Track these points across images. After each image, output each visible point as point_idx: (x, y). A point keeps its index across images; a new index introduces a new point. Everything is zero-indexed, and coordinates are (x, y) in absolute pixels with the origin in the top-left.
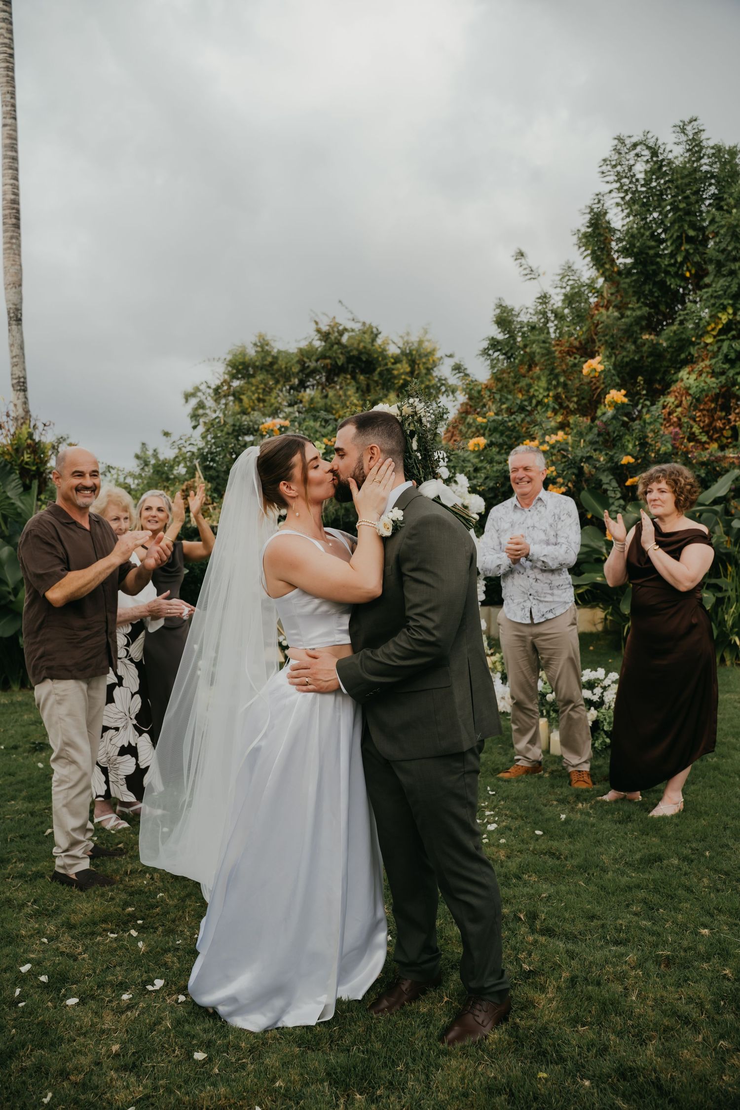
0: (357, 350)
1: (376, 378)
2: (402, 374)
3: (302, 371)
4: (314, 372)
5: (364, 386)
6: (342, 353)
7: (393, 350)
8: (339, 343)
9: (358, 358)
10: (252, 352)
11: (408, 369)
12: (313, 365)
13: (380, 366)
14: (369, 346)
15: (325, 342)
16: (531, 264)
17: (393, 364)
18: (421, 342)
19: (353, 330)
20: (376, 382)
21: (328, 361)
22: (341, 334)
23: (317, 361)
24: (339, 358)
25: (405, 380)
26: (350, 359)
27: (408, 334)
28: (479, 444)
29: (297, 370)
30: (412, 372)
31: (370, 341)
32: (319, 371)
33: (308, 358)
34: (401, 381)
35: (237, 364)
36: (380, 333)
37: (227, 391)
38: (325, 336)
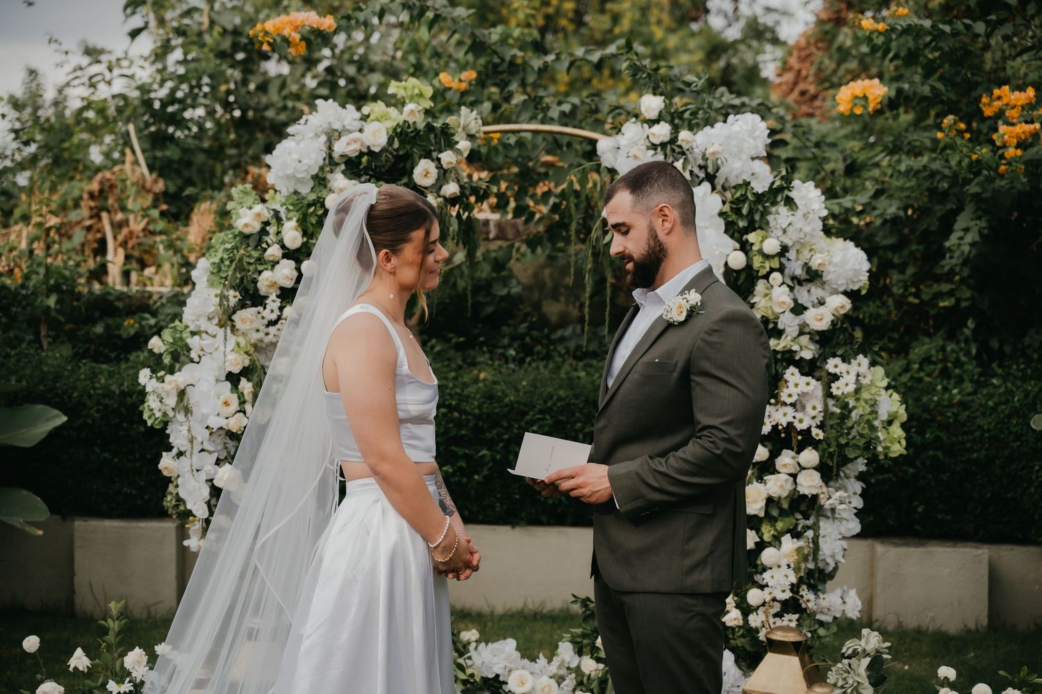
28: (865, 98)
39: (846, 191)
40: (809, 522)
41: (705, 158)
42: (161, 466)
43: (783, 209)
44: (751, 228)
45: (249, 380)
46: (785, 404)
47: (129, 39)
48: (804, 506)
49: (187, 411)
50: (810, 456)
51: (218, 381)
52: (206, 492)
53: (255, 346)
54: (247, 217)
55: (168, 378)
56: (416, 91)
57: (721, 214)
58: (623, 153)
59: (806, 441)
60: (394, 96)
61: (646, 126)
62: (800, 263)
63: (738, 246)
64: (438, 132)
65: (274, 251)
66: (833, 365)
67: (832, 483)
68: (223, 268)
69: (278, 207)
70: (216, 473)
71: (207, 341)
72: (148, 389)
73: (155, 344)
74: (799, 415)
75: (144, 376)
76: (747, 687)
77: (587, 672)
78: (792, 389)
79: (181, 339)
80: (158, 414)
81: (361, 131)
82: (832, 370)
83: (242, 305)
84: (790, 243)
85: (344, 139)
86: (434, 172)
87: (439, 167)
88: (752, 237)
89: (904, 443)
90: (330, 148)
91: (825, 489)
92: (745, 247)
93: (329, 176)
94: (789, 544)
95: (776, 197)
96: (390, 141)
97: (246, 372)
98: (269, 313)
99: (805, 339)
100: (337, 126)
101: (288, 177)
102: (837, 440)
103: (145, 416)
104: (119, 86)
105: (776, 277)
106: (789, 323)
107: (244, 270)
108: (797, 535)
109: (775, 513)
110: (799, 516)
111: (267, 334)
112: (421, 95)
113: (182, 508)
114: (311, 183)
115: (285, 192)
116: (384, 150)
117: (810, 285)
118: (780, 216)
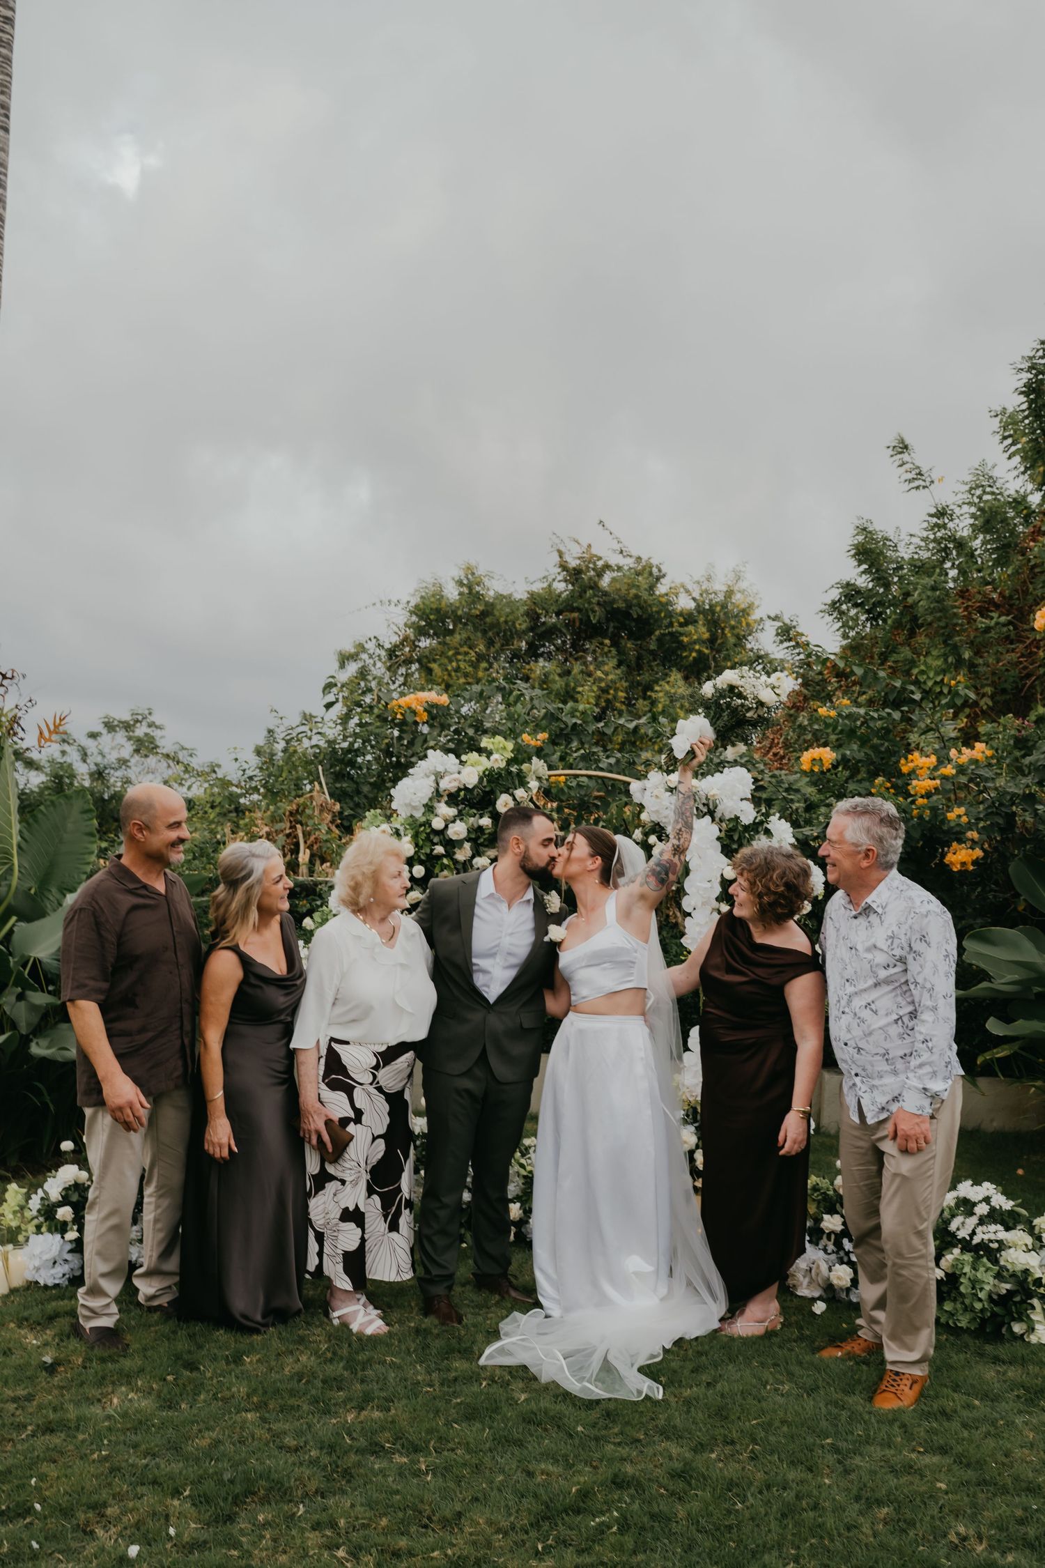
0: (626, 601)
1: (653, 646)
2: (695, 643)
3: (532, 629)
4: (549, 633)
5: (631, 658)
6: (599, 604)
7: (684, 603)
8: (594, 586)
9: (627, 614)
10: (452, 593)
11: (707, 636)
12: (551, 620)
13: (660, 627)
14: (645, 595)
15: (573, 585)
16: (917, 463)
17: (681, 625)
18: (728, 593)
19: (619, 568)
20: (652, 652)
21: (576, 615)
22: (600, 574)
23: (558, 614)
24: (594, 611)
25: (699, 652)
26: (611, 614)
27: (709, 579)
28: (821, 759)
29: (524, 626)
30: (712, 641)
31: (646, 586)
32: (561, 631)
33: (543, 609)
34: (694, 654)
35: (428, 611)
36: (664, 576)
37: (408, 655)
38: (574, 575)
39: (809, 822)
41: (707, 798)
47: (325, 708)
56: (502, 746)
57: (719, 839)
58: (647, 793)
60: (484, 748)
64: (514, 775)
69: (398, 826)
73: (309, 923)
81: (459, 773)
85: (447, 779)
87: (515, 799)
90: (438, 785)
93: (436, 805)
95: (758, 828)
96: (481, 779)
100: (442, 769)
101: (407, 805)
104: (316, 740)
112: (504, 748)
114: (423, 810)
115: (404, 816)
116: (475, 787)
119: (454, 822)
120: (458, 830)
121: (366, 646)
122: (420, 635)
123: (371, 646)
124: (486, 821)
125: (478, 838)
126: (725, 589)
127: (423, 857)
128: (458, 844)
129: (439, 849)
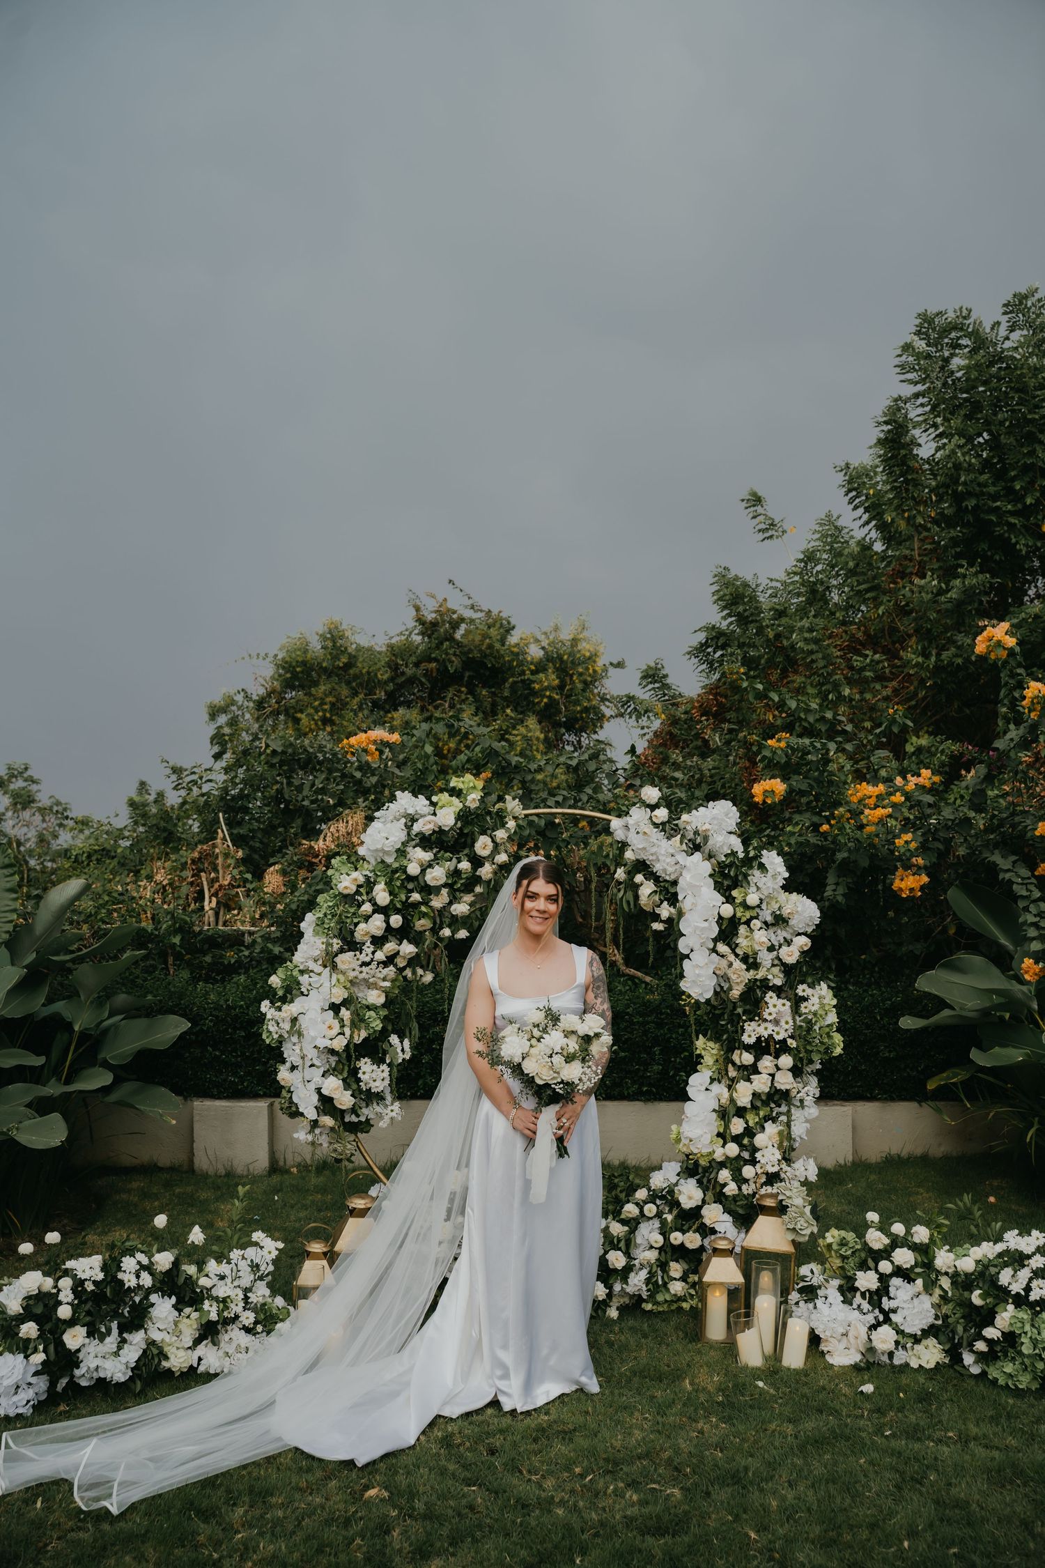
0: (480, 651)
1: (506, 694)
2: (546, 689)
3: (392, 679)
4: (408, 683)
5: (487, 705)
6: (455, 655)
7: (535, 652)
8: (450, 638)
9: (480, 663)
10: (317, 647)
11: (557, 682)
12: (409, 671)
13: (513, 676)
14: (497, 646)
15: (429, 637)
16: (770, 514)
17: (533, 673)
18: (575, 641)
19: (472, 621)
20: (505, 699)
21: (434, 666)
22: (455, 625)
24: (451, 662)
25: (550, 698)
26: (469, 663)
27: (556, 629)
28: (772, 791)
29: (385, 677)
30: (561, 687)
31: (499, 637)
32: (420, 681)
33: (403, 660)
34: (545, 700)
35: (294, 664)
36: (514, 627)
37: (276, 706)
38: (428, 628)
40: (784, 1109)
41: (696, 833)
42: (279, 1077)
43: (757, 873)
44: (736, 884)
45: (347, 1009)
46: (766, 1020)
47: (213, 760)
48: (778, 1097)
49: (300, 1034)
50: (786, 1061)
51: (323, 1010)
52: (315, 1098)
53: (351, 982)
54: (347, 881)
55: (285, 1007)
56: (471, 785)
57: (711, 876)
59: (781, 1048)
60: (454, 788)
61: (648, 810)
62: (769, 912)
63: (724, 900)
64: (492, 815)
65: (367, 908)
66: (802, 990)
67: (799, 1080)
68: (326, 921)
69: (367, 873)
70: (323, 1083)
71: (315, 978)
72: (269, 1016)
73: (275, 981)
74: (776, 1029)
75: (265, 1006)
76: (745, 1244)
77: (615, 1234)
78: (771, 1009)
79: (291, 975)
80: (276, 1036)
81: (435, 814)
82: (801, 994)
83: (342, 951)
84: (763, 897)
85: (420, 821)
86: (490, 845)
87: (493, 841)
88: (735, 893)
89: (842, 1045)
90: (409, 827)
91: (795, 1085)
92: (730, 900)
93: (409, 849)
94: (771, 1128)
95: (751, 864)
96: (456, 822)
97: (346, 1003)
98: (364, 958)
99: (776, 970)
100: (411, 811)
101: (377, 850)
102: (805, 1048)
103: (264, 1036)
104: (207, 788)
105: (756, 924)
106: (766, 958)
107: (343, 922)
108: (774, 1120)
109: (759, 1104)
110: (773, 1105)
111: (361, 972)
112: (475, 787)
113: (294, 1109)
114: (395, 855)
115: (373, 862)
116: (452, 829)
117: (775, 929)
118: (756, 876)
119: (430, 866)
120: (436, 875)
121: (235, 698)
122: (286, 688)
123: (239, 698)
124: (465, 865)
125: (455, 883)
126: (571, 637)
127: (399, 906)
128: (436, 890)
129: (416, 897)
